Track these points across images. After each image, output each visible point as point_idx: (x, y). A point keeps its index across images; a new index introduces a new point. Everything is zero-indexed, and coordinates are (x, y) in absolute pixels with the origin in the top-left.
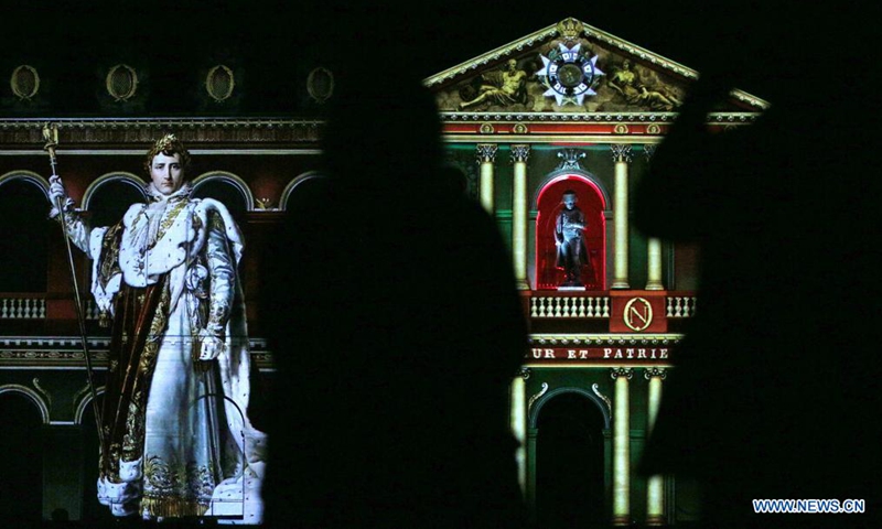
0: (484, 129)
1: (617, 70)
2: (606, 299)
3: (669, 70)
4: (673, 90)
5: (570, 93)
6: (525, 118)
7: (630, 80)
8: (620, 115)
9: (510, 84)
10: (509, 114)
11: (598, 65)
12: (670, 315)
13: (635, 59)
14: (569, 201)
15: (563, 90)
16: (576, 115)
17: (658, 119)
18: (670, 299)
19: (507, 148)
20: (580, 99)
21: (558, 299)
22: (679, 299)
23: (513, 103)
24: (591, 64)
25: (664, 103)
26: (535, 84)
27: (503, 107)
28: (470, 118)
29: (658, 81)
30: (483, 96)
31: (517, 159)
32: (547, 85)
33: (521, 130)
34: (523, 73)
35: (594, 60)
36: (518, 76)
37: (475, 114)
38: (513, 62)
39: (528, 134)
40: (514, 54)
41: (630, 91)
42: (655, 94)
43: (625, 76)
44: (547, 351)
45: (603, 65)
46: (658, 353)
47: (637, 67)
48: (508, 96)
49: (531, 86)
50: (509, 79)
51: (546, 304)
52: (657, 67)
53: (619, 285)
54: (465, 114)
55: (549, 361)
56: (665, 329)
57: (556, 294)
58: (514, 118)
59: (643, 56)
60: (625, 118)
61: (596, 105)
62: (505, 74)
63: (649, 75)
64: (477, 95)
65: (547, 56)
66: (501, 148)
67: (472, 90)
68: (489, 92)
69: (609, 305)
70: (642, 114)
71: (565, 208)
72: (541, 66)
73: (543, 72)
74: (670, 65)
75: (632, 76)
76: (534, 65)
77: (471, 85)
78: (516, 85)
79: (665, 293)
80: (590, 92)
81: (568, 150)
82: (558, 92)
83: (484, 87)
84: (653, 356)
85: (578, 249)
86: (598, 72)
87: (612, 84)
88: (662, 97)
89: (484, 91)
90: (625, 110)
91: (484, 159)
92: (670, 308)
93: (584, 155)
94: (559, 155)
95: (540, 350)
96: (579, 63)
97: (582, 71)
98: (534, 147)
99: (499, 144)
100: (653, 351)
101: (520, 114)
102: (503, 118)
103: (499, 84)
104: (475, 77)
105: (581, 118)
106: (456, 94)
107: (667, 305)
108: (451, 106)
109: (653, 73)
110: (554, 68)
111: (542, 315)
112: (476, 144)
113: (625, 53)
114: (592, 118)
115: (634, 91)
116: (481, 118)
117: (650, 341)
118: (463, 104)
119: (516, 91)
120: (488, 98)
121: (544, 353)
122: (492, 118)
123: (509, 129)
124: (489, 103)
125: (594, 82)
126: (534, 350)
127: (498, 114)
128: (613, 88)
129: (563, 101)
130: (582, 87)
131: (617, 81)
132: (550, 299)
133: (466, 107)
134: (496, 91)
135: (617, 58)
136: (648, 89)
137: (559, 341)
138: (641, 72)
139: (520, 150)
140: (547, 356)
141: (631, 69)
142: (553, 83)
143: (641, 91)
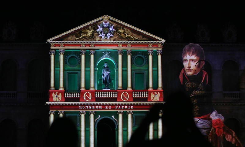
0: (82, 46)
1: (118, 29)
2: (116, 92)
3: (133, 29)
4: (134, 35)
5: (106, 35)
6: (94, 42)
7: (123, 32)
8: (120, 42)
9: (89, 33)
10: (89, 42)
11: (114, 28)
12: (134, 97)
13: (124, 26)
14: (106, 65)
15: (104, 35)
16: (108, 42)
17: (130, 43)
18: (134, 92)
19: (89, 51)
20: (109, 37)
21: (103, 92)
22: (136, 92)
23: (90, 38)
24: (112, 28)
25: (132, 38)
26: (96, 33)
27: (87, 39)
28: (78, 42)
29: (130, 32)
30: (82, 36)
31: (91, 54)
32: (100, 33)
33: (92, 46)
34: (93, 30)
35: (113, 26)
36: (92, 31)
37: (80, 41)
38: (90, 27)
39: (94, 47)
40: (90, 25)
41: (122, 35)
42: (129, 36)
43: (121, 31)
44: (100, 107)
45: (115, 28)
46: (130, 107)
47: (124, 28)
48: (89, 36)
49: (95, 34)
50: (89, 32)
51: (99, 94)
52: (130, 28)
53: (120, 88)
54: (77, 41)
55: (101, 109)
56: (132, 100)
57: (102, 91)
58: (91, 42)
59: (126, 25)
60: (121, 43)
61: (113, 39)
62: (88, 30)
63: (128, 31)
64: (80, 36)
65: (99, 25)
66: (87, 51)
67: (79, 35)
68: (84, 36)
69: (117, 94)
70: (126, 41)
71: (105, 67)
72: (98, 28)
73: (98, 30)
74: (134, 28)
75: (123, 31)
76: (96, 28)
77: (79, 33)
78: (91, 33)
79: (132, 91)
80: (111, 35)
81: (105, 51)
82: (103, 35)
83: (82, 34)
84: (129, 108)
85: (108, 79)
86: (114, 30)
87: (117, 33)
88: (131, 37)
89: (82, 35)
90: (121, 40)
91: (82, 54)
92: (134, 95)
93: (110, 53)
94: (103, 53)
95: (98, 106)
96: (108, 27)
97: (109, 29)
98: (96, 51)
99: (86, 50)
100: (129, 106)
101: (92, 42)
102: (88, 42)
103: (86, 33)
104: (80, 31)
105: (109, 42)
106: (75, 36)
107: (133, 94)
108: (73, 39)
109: (129, 30)
110: (101, 29)
111: (98, 97)
112: (80, 50)
113: (121, 24)
114: (112, 42)
115: (124, 35)
116: (81, 42)
117: (128, 104)
118: (76, 39)
119: (91, 35)
120: (83, 37)
121: (99, 107)
122: (84, 42)
123: (89, 46)
124: (84, 38)
125: (113, 33)
126: (96, 106)
127: (86, 41)
128: (118, 34)
129: (104, 38)
130: (109, 34)
131: (119, 32)
132: (101, 92)
133: (77, 40)
134: (85, 35)
135: (119, 26)
136: (128, 34)
137: (103, 104)
138: (126, 30)
139: (92, 51)
140: (100, 108)
141: (123, 29)
142: (101, 33)
143: (125, 35)
